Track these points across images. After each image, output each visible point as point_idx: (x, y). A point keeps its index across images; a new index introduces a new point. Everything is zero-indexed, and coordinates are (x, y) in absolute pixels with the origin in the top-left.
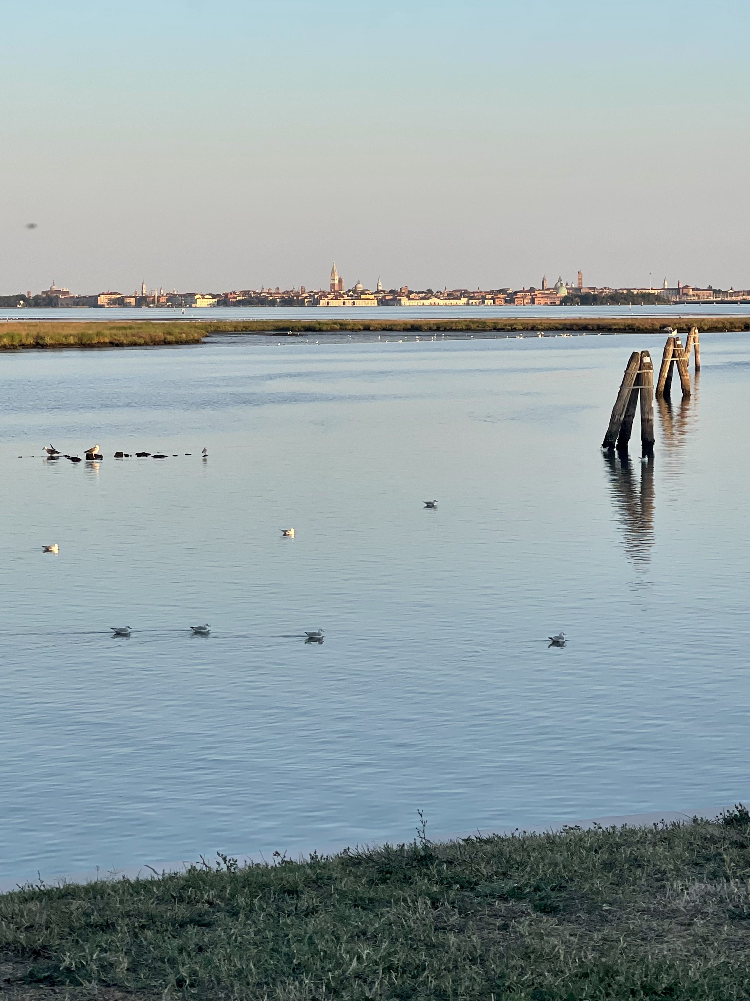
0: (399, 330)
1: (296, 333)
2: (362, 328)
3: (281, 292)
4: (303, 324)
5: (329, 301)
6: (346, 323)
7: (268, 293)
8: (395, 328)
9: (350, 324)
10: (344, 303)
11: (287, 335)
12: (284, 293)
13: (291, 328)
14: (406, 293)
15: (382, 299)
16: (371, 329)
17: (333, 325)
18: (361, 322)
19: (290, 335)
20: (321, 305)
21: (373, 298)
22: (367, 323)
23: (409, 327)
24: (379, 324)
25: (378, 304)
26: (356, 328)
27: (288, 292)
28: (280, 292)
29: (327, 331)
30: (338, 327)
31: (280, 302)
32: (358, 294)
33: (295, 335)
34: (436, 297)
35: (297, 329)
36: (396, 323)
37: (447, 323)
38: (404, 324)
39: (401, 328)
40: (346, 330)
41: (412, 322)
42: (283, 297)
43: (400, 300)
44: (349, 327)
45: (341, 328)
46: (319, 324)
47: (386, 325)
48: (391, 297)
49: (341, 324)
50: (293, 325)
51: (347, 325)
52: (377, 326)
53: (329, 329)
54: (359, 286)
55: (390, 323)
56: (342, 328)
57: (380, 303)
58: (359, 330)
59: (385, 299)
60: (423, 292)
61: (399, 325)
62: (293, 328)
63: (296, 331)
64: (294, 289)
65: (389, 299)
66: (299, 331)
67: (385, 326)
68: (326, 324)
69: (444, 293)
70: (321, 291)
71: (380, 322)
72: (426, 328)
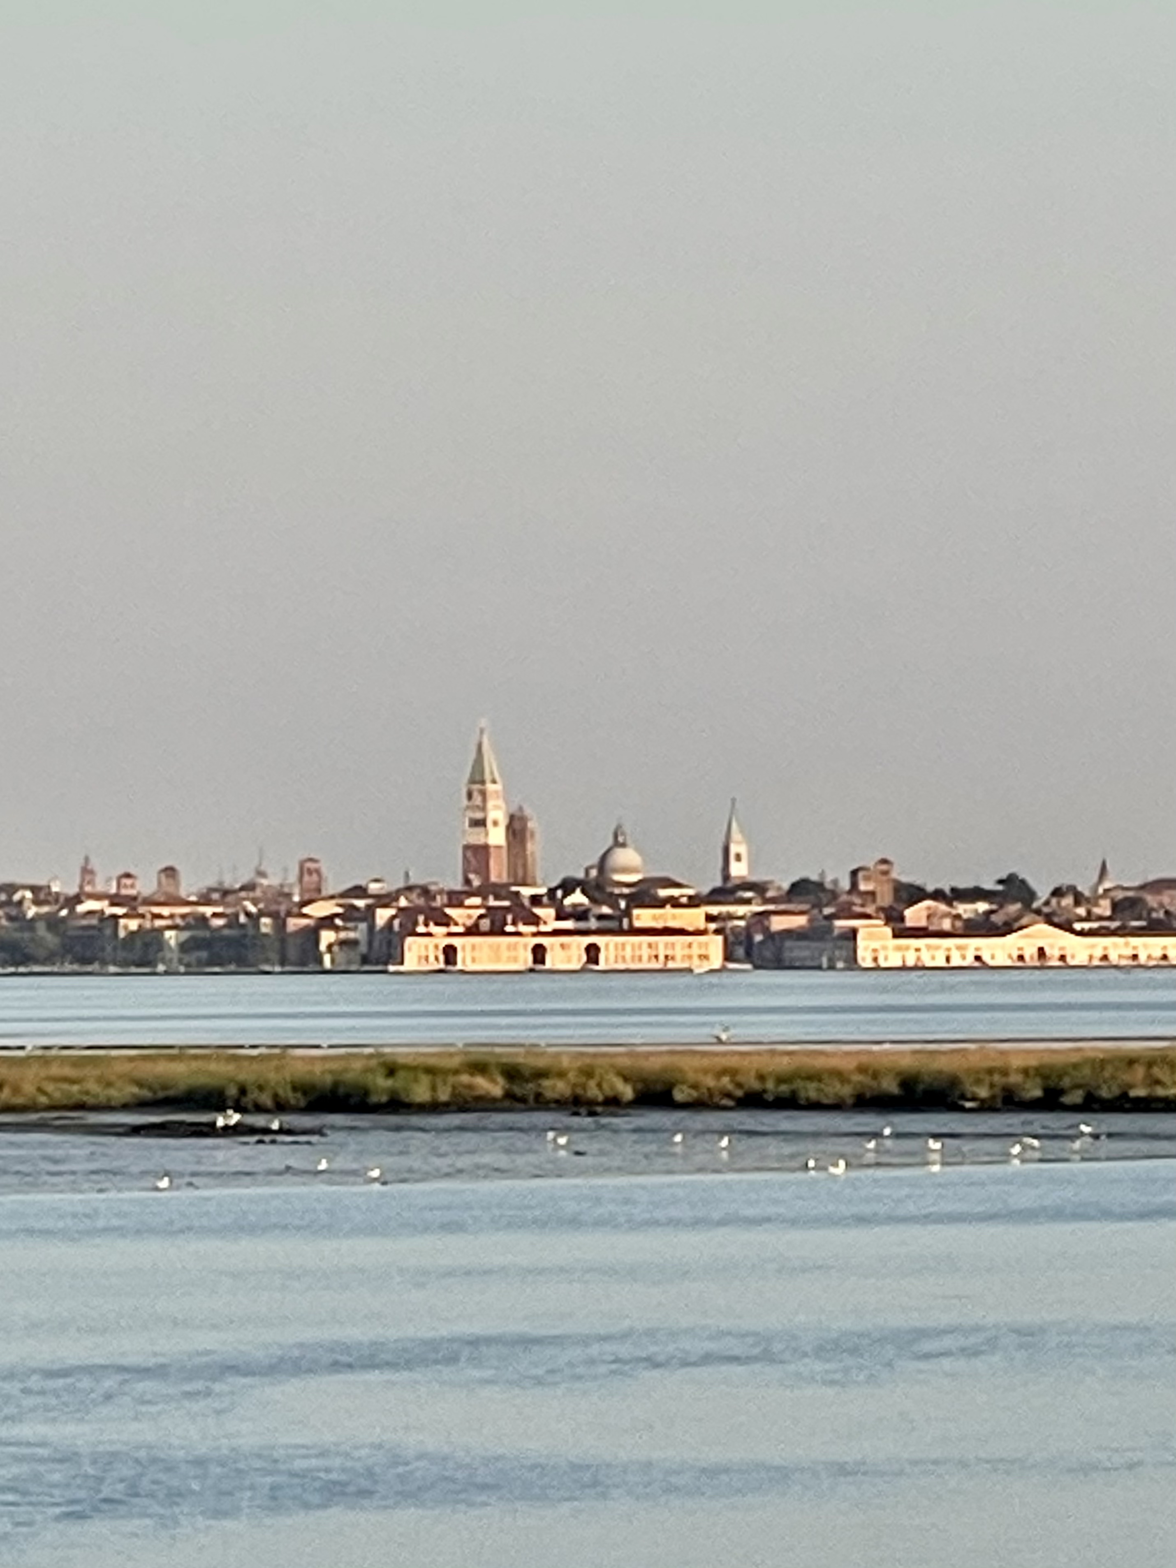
0: (837, 1107)
1: (259, 1120)
2: (627, 1092)
3: (188, 888)
4: (299, 1070)
5: (456, 941)
6: (541, 1063)
7: (115, 901)
8: (811, 1091)
9: (561, 1074)
10: (539, 953)
11: (209, 1131)
12: (206, 901)
13: (232, 1091)
14: (886, 899)
15: (748, 933)
16: (679, 1095)
17: (465, 1078)
18: (625, 1062)
19: (229, 1131)
20: (411, 963)
21: (701, 924)
22: (654, 1064)
23: (890, 1086)
24: (724, 1072)
25: (728, 957)
26: (593, 1092)
27: (226, 893)
28: (183, 893)
29: (434, 1108)
30: (495, 1088)
31: (183, 947)
32: (614, 906)
33: (252, 1130)
34: (1049, 920)
35: (266, 1099)
36: (820, 1063)
37: (1100, 1064)
38: (862, 1069)
39: (846, 1091)
40: (541, 1103)
41: (907, 1063)
42: (203, 920)
43: (853, 934)
44: (556, 1088)
45: (509, 1095)
46: (391, 1070)
47: (761, 1077)
48: (800, 921)
49: (512, 1073)
50: (246, 1074)
51: (541, 1074)
52: (710, 1082)
53: (444, 1096)
54: (626, 857)
55: (784, 1064)
56: (517, 1090)
57: (740, 952)
58: (613, 1103)
59: (766, 930)
60: (975, 894)
61: (839, 1075)
62: (243, 1091)
63: (259, 1109)
64: (262, 874)
65: (788, 933)
66: (280, 1107)
67: (756, 1085)
68: (430, 1071)
69: (1094, 900)
70: (409, 889)
71: (733, 1062)
72: (983, 1093)
